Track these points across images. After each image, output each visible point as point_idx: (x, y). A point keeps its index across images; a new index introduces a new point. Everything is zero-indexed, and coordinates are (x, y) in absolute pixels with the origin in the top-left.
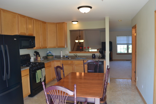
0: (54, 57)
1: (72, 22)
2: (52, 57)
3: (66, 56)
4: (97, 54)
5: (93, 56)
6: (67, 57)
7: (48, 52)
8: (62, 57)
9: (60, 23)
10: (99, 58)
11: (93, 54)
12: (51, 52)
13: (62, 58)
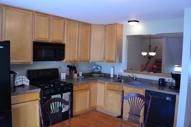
0: (103, 75)
1: (129, 22)
2: (98, 75)
3: (117, 76)
4: (168, 79)
5: (159, 82)
6: (119, 78)
7: (94, 67)
8: (112, 76)
9: (111, 24)
10: (170, 88)
11: (160, 79)
12: (99, 68)
13: (112, 78)
